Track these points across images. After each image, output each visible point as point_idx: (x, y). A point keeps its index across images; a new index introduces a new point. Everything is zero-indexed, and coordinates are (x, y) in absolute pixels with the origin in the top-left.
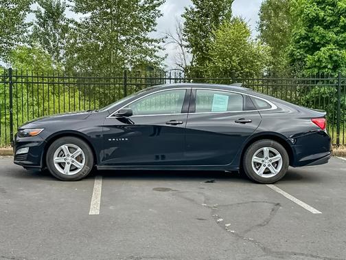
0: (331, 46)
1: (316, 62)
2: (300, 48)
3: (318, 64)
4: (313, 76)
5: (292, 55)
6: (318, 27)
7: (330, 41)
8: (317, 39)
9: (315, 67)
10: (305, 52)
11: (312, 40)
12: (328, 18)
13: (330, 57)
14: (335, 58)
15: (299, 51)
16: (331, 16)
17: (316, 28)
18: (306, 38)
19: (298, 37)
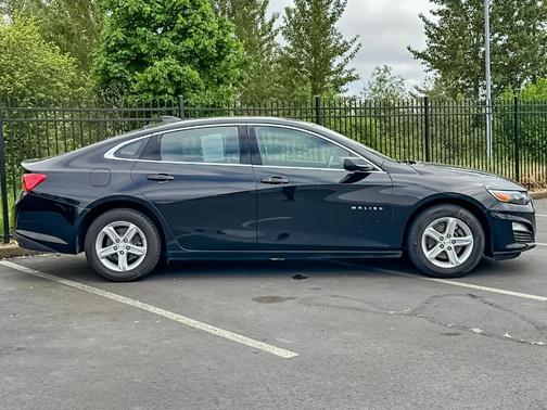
0: (170, 59)
1: (149, 83)
2: (118, 61)
3: (153, 87)
4: (147, 105)
5: (105, 72)
6: (144, 29)
7: (167, 50)
8: (144, 48)
9: (149, 90)
10: (127, 68)
11: (135, 50)
12: (158, 16)
13: (170, 76)
14: (177, 78)
15: (116, 65)
16: (160, 14)
17: (141, 31)
18: (125, 46)
19: (113, 43)
